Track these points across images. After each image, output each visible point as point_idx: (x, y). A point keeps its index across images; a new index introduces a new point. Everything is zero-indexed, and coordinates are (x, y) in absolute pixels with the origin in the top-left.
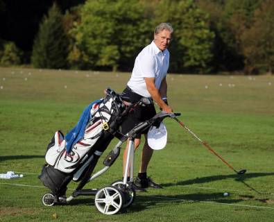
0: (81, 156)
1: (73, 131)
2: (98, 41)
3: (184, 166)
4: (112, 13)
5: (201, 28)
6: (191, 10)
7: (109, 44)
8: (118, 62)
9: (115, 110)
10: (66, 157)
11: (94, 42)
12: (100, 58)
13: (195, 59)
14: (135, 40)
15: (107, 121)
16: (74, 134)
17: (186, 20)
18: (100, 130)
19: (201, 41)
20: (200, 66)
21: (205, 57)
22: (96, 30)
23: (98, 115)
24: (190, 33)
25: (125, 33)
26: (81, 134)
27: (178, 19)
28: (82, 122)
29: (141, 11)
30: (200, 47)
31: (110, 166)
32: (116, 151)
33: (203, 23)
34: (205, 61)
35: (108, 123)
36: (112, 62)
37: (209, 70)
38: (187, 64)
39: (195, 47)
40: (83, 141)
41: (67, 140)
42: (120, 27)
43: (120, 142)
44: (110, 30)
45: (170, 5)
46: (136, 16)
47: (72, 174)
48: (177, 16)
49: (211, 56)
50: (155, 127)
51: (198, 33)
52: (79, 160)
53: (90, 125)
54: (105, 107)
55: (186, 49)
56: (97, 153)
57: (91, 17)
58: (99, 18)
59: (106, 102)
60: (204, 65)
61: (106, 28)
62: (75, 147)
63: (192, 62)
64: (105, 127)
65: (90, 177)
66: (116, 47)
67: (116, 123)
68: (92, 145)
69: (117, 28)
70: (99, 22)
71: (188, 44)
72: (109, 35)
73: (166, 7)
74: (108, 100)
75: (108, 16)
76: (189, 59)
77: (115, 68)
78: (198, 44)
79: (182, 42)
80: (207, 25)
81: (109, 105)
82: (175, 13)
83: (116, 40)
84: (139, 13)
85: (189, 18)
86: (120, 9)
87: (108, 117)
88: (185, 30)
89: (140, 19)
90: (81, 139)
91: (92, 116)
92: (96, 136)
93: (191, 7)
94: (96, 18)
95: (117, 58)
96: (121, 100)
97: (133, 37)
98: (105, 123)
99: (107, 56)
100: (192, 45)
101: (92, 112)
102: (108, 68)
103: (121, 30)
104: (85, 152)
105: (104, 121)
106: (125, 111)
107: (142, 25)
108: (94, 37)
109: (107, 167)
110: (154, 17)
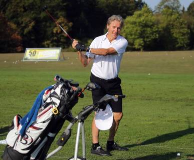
0: (34, 139)
1: (27, 116)
2: (133, 37)
3: (151, 123)
4: (140, 22)
5: (183, 28)
6: (178, 20)
7: (138, 38)
8: (143, 46)
9: (64, 95)
10: (21, 140)
11: (131, 37)
12: (134, 45)
13: (181, 44)
14: (151, 35)
15: (57, 106)
16: (28, 119)
17: (176, 25)
18: (51, 115)
19: (184, 34)
20: (184, 46)
21: (186, 42)
22: (132, 31)
23: (48, 101)
24: (178, 31)
25: (146, 32)
26: (33, 118)
27: (172, 24)
28: (35, 107)
29: (153, 21)
30: (183, 37)
31: (63, 146)
32: (67, 133)
33: (183, 26)
34: (186, 44)
35: (58, 108)
36: (140, 47)
37: (188, 48)
38: (177, 46)
39: (181, 37)
40: (35, 125)
41: (22, 125)
42: (144, 29)
43: (71, 124)
44: (139, 31)
45: (167, 17)
46: (151, 24)
47: (29, 155)
48: (171, 23)
49: (189, 41)
50: (101, 110)
51: (182, 31)
52: (33, 143)
53: (42, 110)
54: (55, 93)
55: (176, 38)
56: (51, 135)
57: (129, 25)
58: (133, 26)
59: (56, 88)
60: (185, 46)
61: (137, 30)
62: (28, 131)
63: (179, 45)
64: (55, 112)
65: (46, 156)
66: (142, 39)
67: (64, 108)
68: (44, 128)
69: (142, 30)
70: (133, 27)
71: (177, 36)
72: (138, 34)
73: (166, 18)
74: (57, 86)
75: (137, 24)
76: (178, 44)
77: (142, 50)
78: (182, 36)
79: (174, 35)
80: (186, 26)
81: (58, 91)
82: (170, 21)
83: (142, 36)
84: (153, 22)
85: (177, 23)
86: (143, 21)
87: (58, 102)
88: (176, 30)
89: (153, 25)
90: (33, 124)
91: (44, 102)
92: (47, 120)
93: (178, 18)
94: (131, 25)
95: (143, 44)
96: (69, 85)
97: (150, 34)
98: (55, 107)
99: (138, 44)
100: (179, 36)
101: (44, 97)
102: (139, 50)
103: (144, 31)
104: (38, 135)
105: (53, 105)
106: (72, 97)
107: (154, 28)
108: (131, 35)
109: (60, 147)
110: (160, 23)
